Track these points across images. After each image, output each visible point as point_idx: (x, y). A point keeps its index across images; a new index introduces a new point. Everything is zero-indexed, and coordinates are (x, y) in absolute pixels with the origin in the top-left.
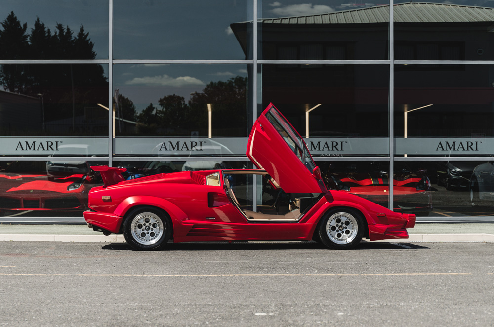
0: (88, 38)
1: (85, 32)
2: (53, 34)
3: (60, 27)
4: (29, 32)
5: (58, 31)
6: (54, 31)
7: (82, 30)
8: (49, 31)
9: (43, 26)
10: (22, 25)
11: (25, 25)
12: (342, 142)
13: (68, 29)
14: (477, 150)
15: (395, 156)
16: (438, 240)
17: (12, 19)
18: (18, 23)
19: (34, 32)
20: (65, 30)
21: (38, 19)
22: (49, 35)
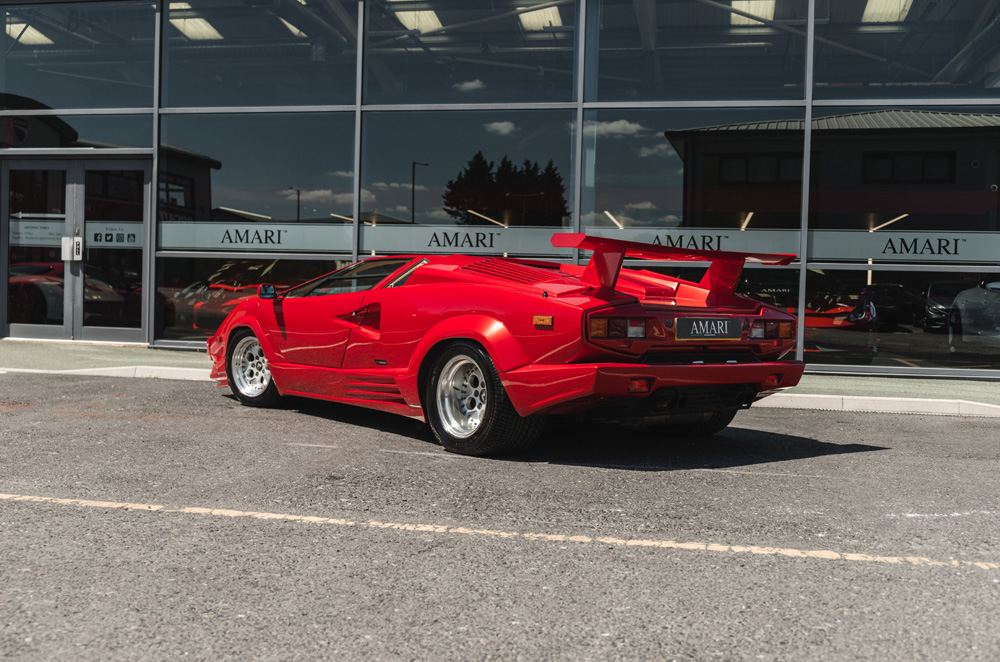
0: (556, 172)
1: (554, 167)
2: (519, 170)
3: (527, 163)
4: (495, 170)
5: (525, 167)
6: (520, 167)
7: (550, 164)
8: (515, 167)
9: (510, 163)
10: (489, 164)
11: (492, 164)
12: (719, 237)
13: (536, 165)
14: (956, 253)
15: (809, 261)
16: (871, 408)
17: (479, 157)
18: (485, 162)
19: (500, 170)
20: (532, 166)
21: (506, 158)
22: (515, 171)
